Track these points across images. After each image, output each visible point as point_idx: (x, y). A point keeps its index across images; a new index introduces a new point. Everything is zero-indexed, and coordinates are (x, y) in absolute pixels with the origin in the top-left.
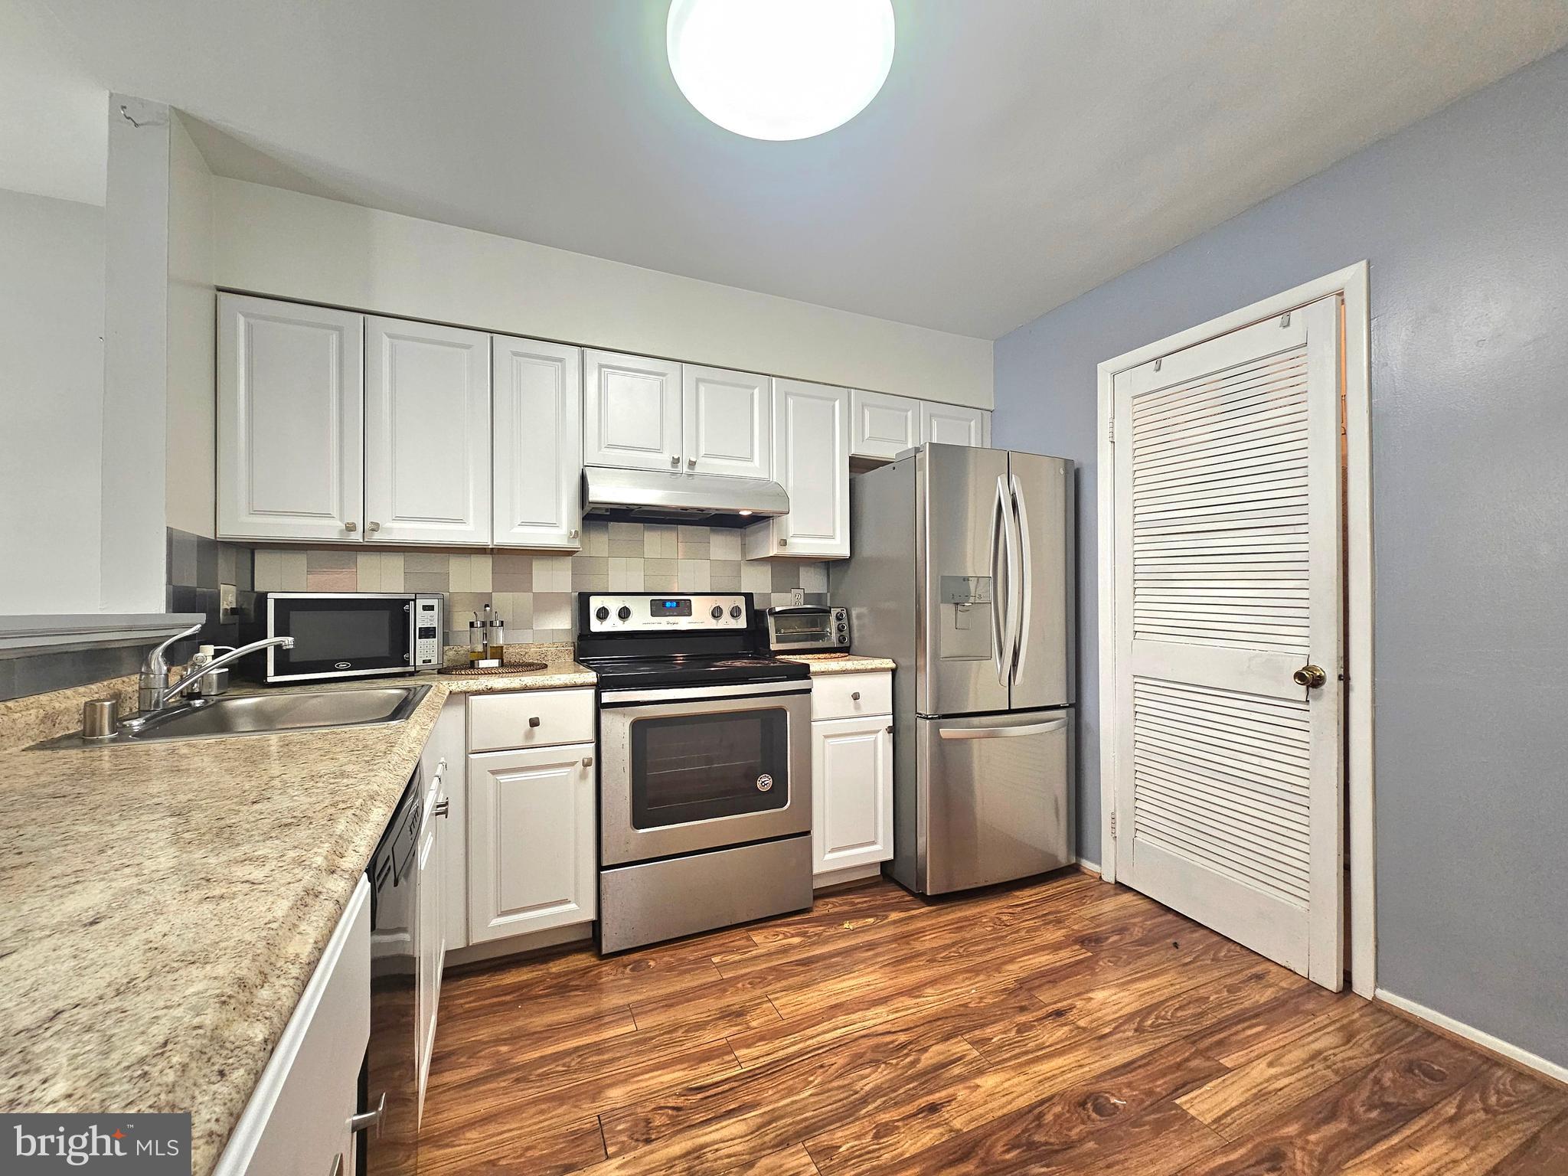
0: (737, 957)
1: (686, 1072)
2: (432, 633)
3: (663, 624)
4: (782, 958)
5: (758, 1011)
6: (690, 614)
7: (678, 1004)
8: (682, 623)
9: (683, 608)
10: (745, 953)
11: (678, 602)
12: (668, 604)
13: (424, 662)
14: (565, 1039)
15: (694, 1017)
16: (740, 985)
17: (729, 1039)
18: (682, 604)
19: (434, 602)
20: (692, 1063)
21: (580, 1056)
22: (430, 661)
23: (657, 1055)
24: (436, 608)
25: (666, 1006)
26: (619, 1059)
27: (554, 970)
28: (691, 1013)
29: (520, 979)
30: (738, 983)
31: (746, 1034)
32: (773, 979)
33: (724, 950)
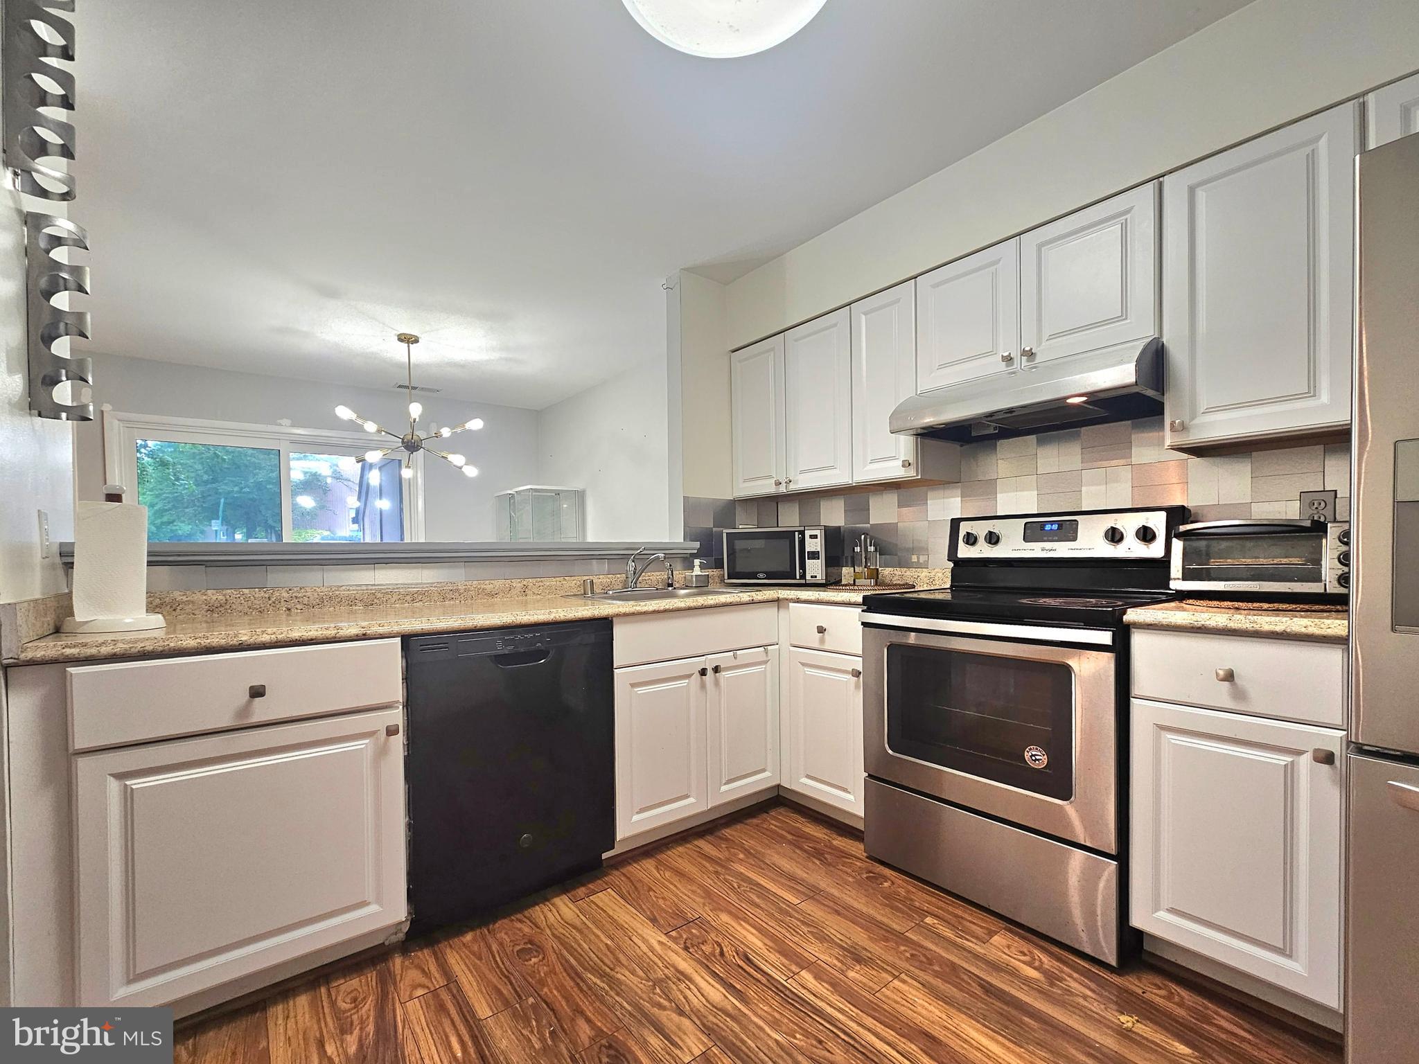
0: (949, 934)
1: (763, 947)
2: (817, 556)
3: (1037, 550)
4: (982, 969)
5: (874, 973)
6: (1075, 539)
7: (846, 917)
8: (1062, 550)
9: (1067, 531)
10: (961, 937)
11: (1060, 524)
12: (1048, 527)
13: (812, 577)
14: (764, 876)
15: (832, 931)
16: (902, 948)
17: (819, 962)
18: (1065, 525)
19: (817, 532)
20: (776, 948)
21: (752, 888)
22: (816, 577)
23: (772, 925)
24: (819, 536)
25: (836, 911)
26: (758, 906)
27: (835, 842)
28: (835, 927)
29: (816, 834)
30: (903, 945)
31: (835, 972)
32: (936, 971)
33: (953, 922)
